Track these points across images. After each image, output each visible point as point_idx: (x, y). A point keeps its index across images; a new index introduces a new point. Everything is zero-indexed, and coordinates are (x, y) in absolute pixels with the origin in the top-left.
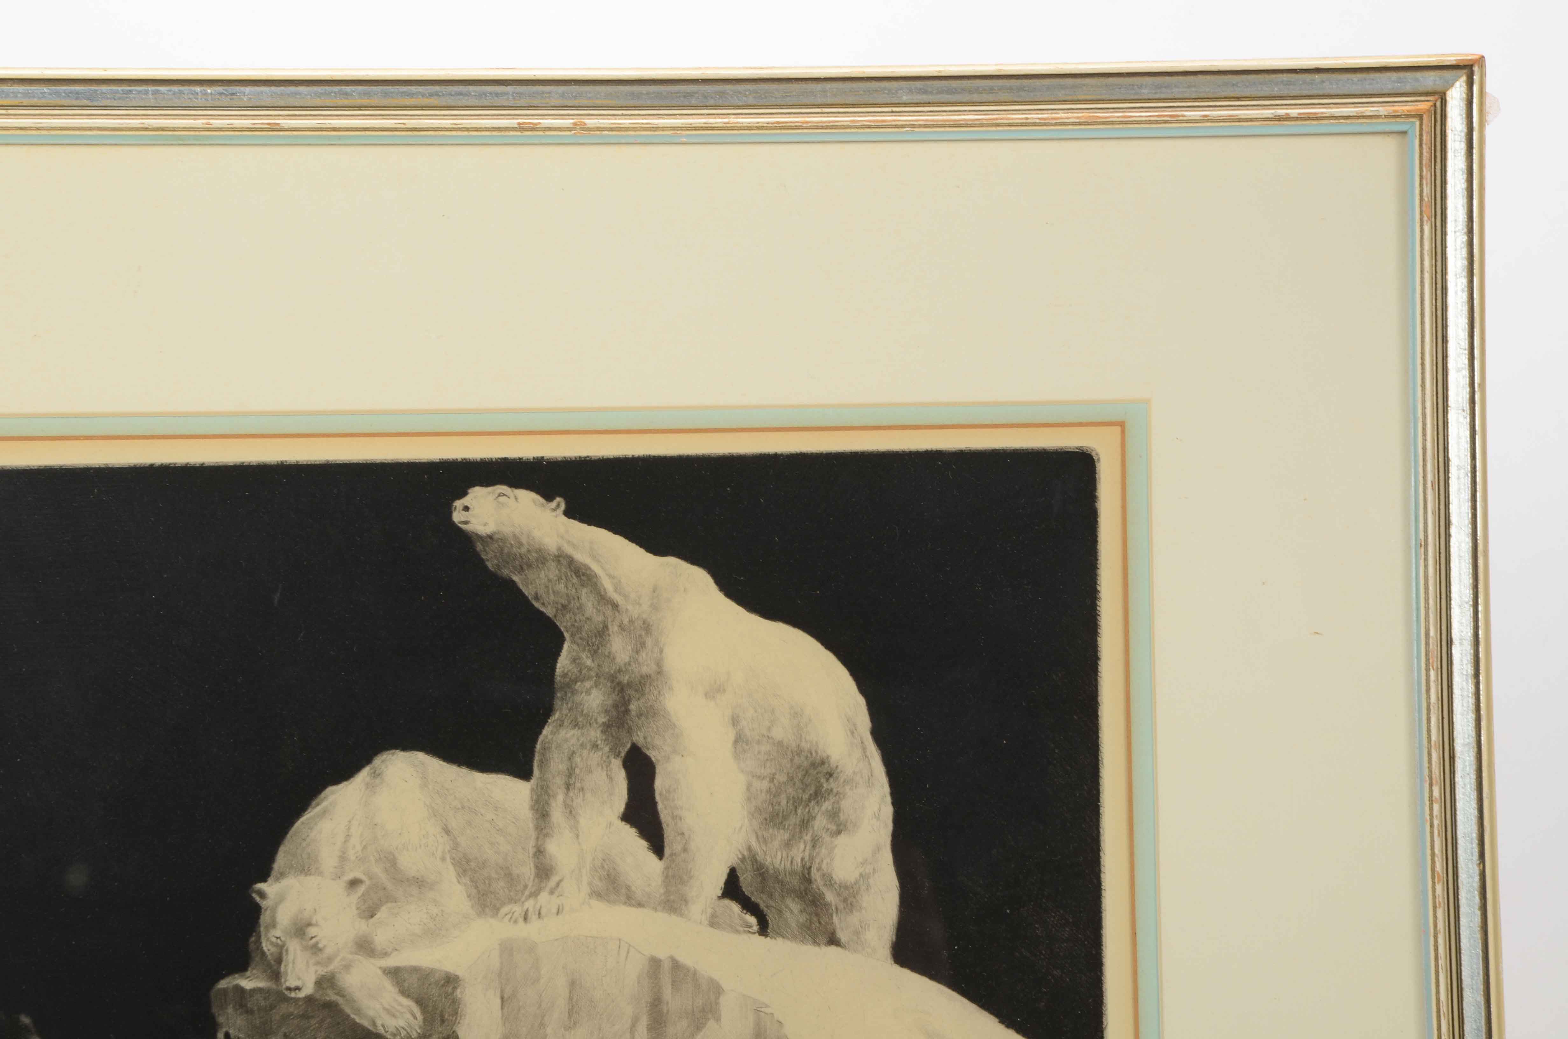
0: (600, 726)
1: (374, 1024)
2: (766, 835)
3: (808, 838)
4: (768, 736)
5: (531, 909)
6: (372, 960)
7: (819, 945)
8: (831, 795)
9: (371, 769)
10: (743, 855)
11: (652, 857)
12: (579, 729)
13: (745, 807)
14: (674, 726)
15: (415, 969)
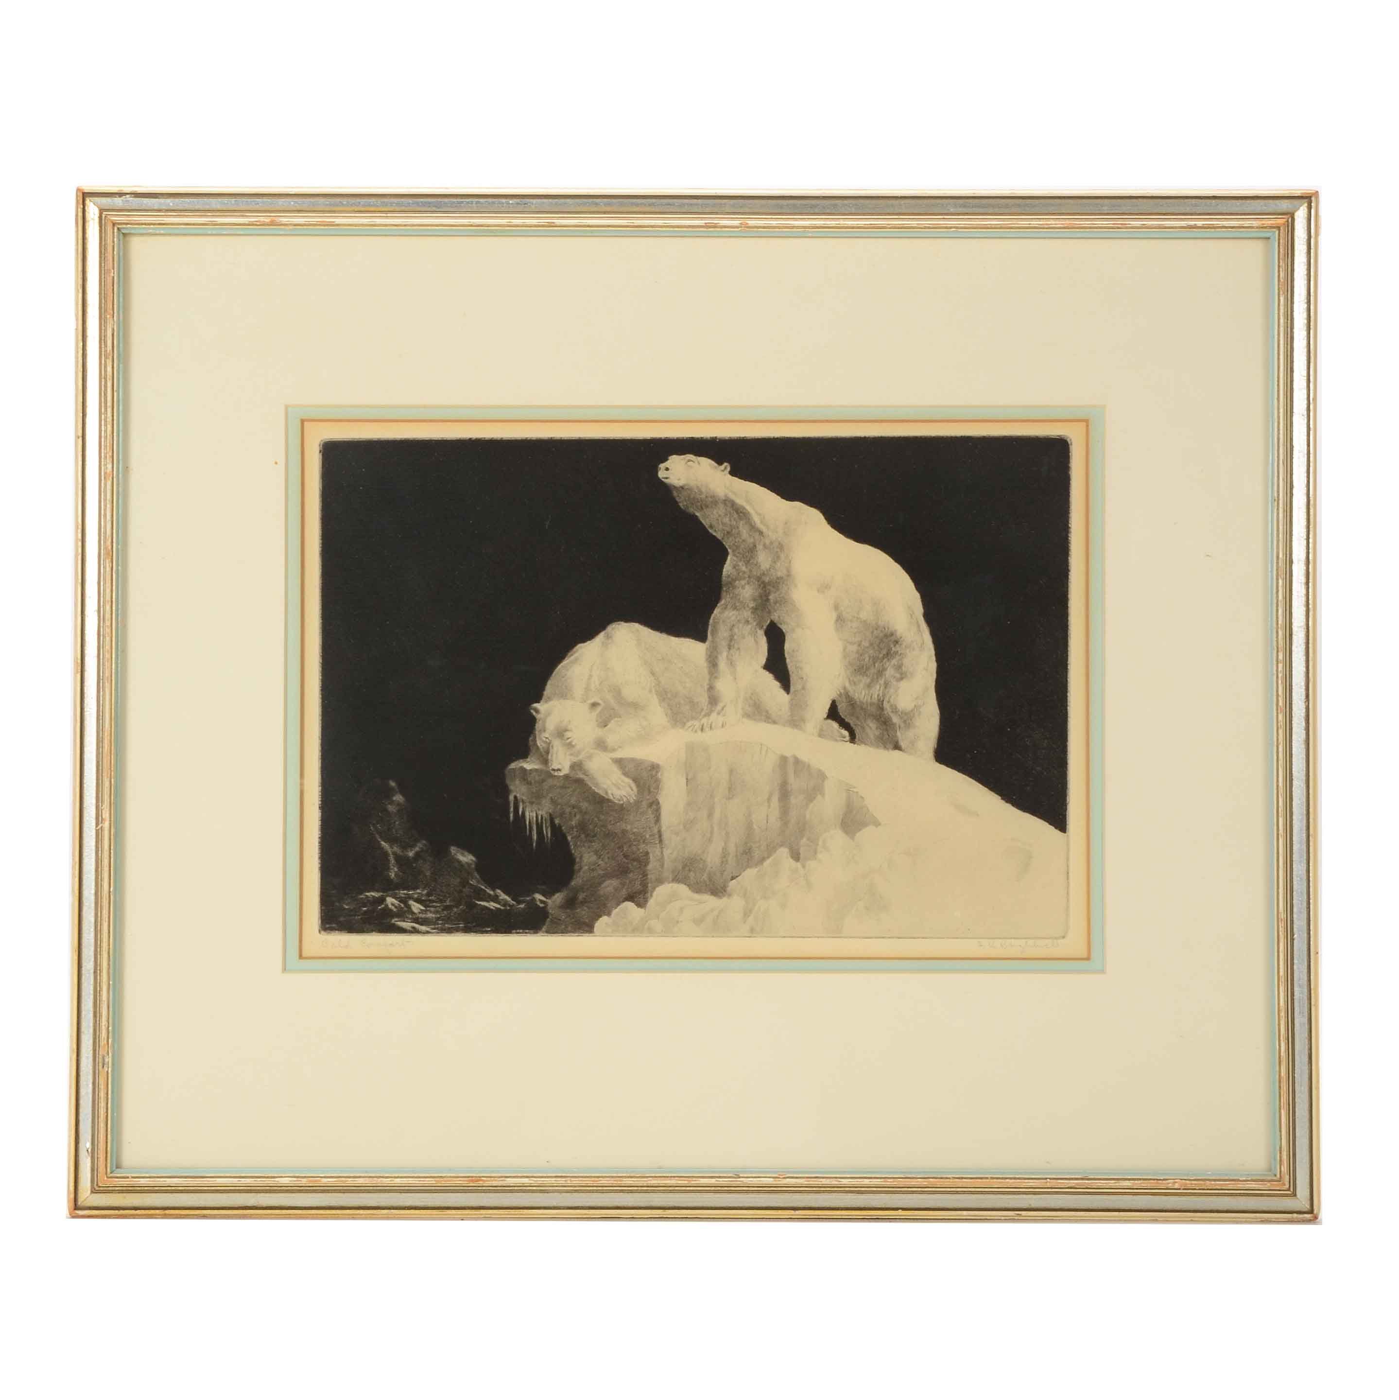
1: (607, 793)
5: (705, 724)
6: (605, 754)
7: (888, 749)
9: (605, 633)
10: (841, 693)
11: (782, 692)
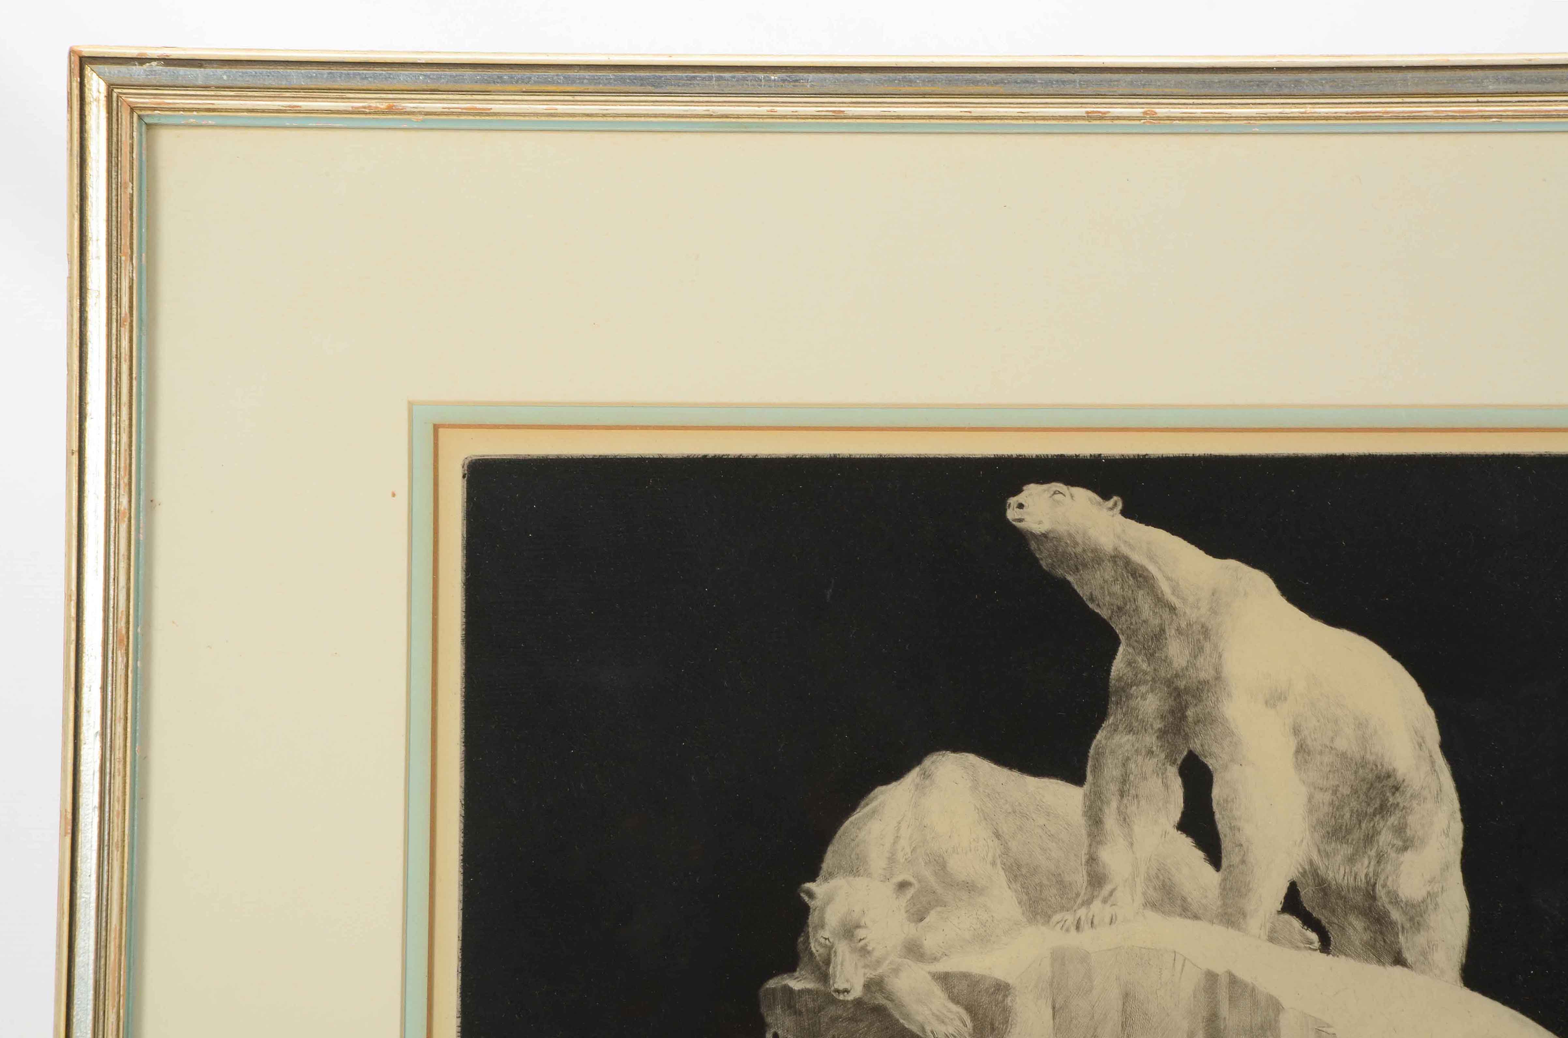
0: (1155, 732)
2: (1329, 849)
3: (1373, 853)
4: (1331, 748)
5: (1083, 918)
6: (920, 965)
7: (1384, 964)
8: (1397, 809)
9: (920, 770)
11: (1209, 869)
12: (1134, 734)
13: (1306, 819)
14: (1232, 734)
15: (965, 976)
